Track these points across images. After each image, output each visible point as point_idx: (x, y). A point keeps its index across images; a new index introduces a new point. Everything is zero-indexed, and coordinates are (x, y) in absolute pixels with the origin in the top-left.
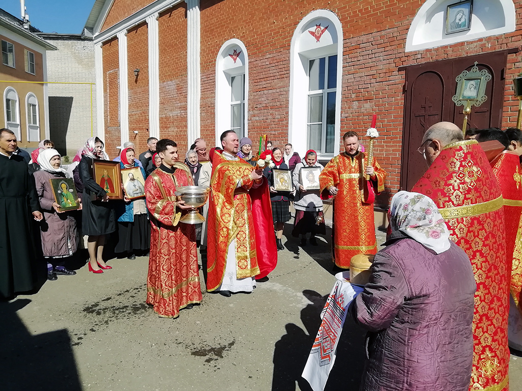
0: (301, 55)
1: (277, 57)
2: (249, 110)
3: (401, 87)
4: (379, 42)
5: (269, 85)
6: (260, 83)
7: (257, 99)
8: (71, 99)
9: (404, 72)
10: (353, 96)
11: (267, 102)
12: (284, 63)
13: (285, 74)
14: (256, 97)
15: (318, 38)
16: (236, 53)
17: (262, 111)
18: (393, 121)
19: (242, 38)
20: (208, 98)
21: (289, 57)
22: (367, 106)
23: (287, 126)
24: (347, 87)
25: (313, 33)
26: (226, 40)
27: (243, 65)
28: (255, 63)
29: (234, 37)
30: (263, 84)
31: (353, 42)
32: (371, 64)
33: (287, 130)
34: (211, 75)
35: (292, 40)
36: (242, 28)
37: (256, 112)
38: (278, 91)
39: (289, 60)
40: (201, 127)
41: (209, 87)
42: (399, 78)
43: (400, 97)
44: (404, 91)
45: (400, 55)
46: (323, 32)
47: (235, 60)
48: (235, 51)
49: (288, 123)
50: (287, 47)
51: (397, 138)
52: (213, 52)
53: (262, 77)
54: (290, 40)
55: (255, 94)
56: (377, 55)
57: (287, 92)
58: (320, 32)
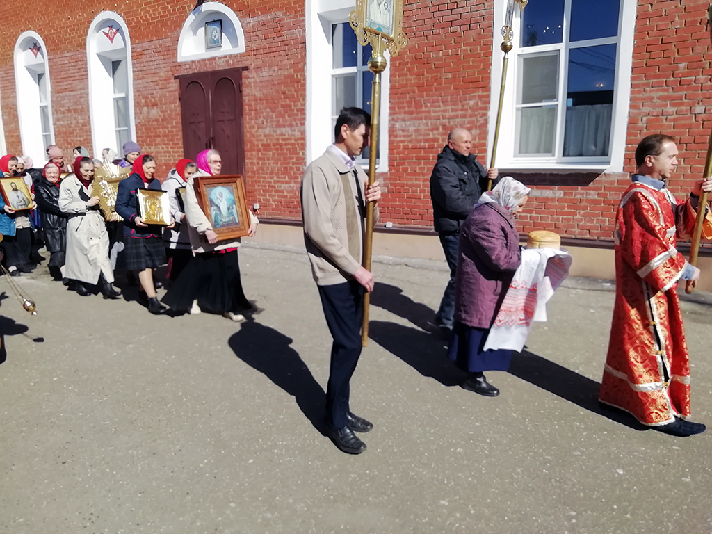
0: (100, 56)
1: (76, 57)
2: (53, 114)
3: (177, 94)
4: (158, 50)
5: (70, 86)
6: (61, 84)
7: (60, 101)
9: (178, 80)
10: (143, 101)
11: (69, 104)
12: (82, 63)
13: (83, 75)
14: (59, 99)
15: (111, 39)
16: (36, 48)
17: (66, 115)
18: (174, 127)
19: (39, 31)
20: (9, 97)
21: (86, 57)
22: (155, 112)
23: (90, 132)
24: (137, 90)
25: (106, 34)
26: (23, 31)
27: (43, 59)
28: (55, 60)
29: (30, 29)
30: (65, 85)
31: (139, 48)
32: (154, 71)
33: (91, 135)
34: (10, 71)
35: (87, 40)
36: (38, 20)
37: (60, 116)
38: (79, 92)
39: (86, 60)
40: (5, 133)
41: (8, 84)
42: (175, 86)
43: (178, 103)
44: (180, 99)
45: (174, 64)
46: (115, 34)
47: (36, 55)
48: (35, 45)
49: (90, 128)
50: (83, 46)
51: (178, 144)
52: (9, 44)
53: (62, 76)
54: (85, 40)
55: (58, 95)
56: (157, 62)
57: (87, 94)
58: (113, 34)
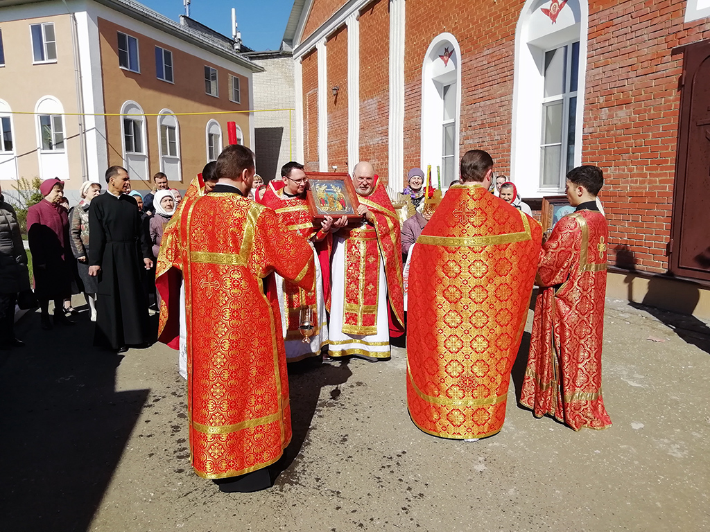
0: (532, 46)
1: (498, 53)
2: (461, 131)
3: (675, 80)
4: (643, 12)
5: (487, 93)
6: (476, 92)
7: (472, 114)
8: (282, 128)
9: (680, 56)
10: (602, 100)
11: (483, 117)
12: (507, 59)
13: (507, 77)
14: (471, 112)
15: (554, 18)
16: (447, 53)
17: (477, 131)
18: (661, 135)
19: (454, 31)
20: (412, 117)
21: (513, 51)
22: (622, 114)
23: (509, 151)
24: (592, 87)
25: (546, 12)
26: (435, 35)
27: (454, 67)
28: (469, 64)
29: (444, 31)
30: (480, 92)
31: (603, 17)
32: (629, 49)
33: (509, 155)
34: (417, 87)
35: (517, 26)
36: (454, 16)
37: (469, 133)
38: (498, 100)
39: (513, 54)
40: (404, 158)
41: (414, 102)
42: (673, 67)
43: (674, 97)
44: (681, 86)
45: (676, 28)
46: (561, 7)
47: (446, 62)
48: (446, 50)
49: (510, 146)
50: (510, 36)
51: (666, 161)
52: (419, 55)
53: (478, 82)
54: (514, 26)
55: (469, 107)
56: (639, 33)
57: (510, 101)
58: (557, 8)
